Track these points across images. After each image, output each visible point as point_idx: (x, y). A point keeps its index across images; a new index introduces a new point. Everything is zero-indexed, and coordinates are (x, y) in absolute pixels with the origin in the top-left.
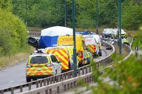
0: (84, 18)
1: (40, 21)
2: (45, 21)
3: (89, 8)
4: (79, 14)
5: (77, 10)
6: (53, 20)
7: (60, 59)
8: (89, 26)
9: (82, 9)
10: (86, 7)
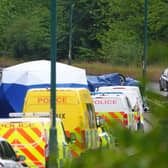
0: (118, 39)
1: (11, 43)
2: (24, 43)
3: (132, 13)
4: (107, 28)
5: (104, 17)
6: (43, 41)
7: (25, 151)
8: (132, 58)
9: (116, 16)
10: (127, 10)
